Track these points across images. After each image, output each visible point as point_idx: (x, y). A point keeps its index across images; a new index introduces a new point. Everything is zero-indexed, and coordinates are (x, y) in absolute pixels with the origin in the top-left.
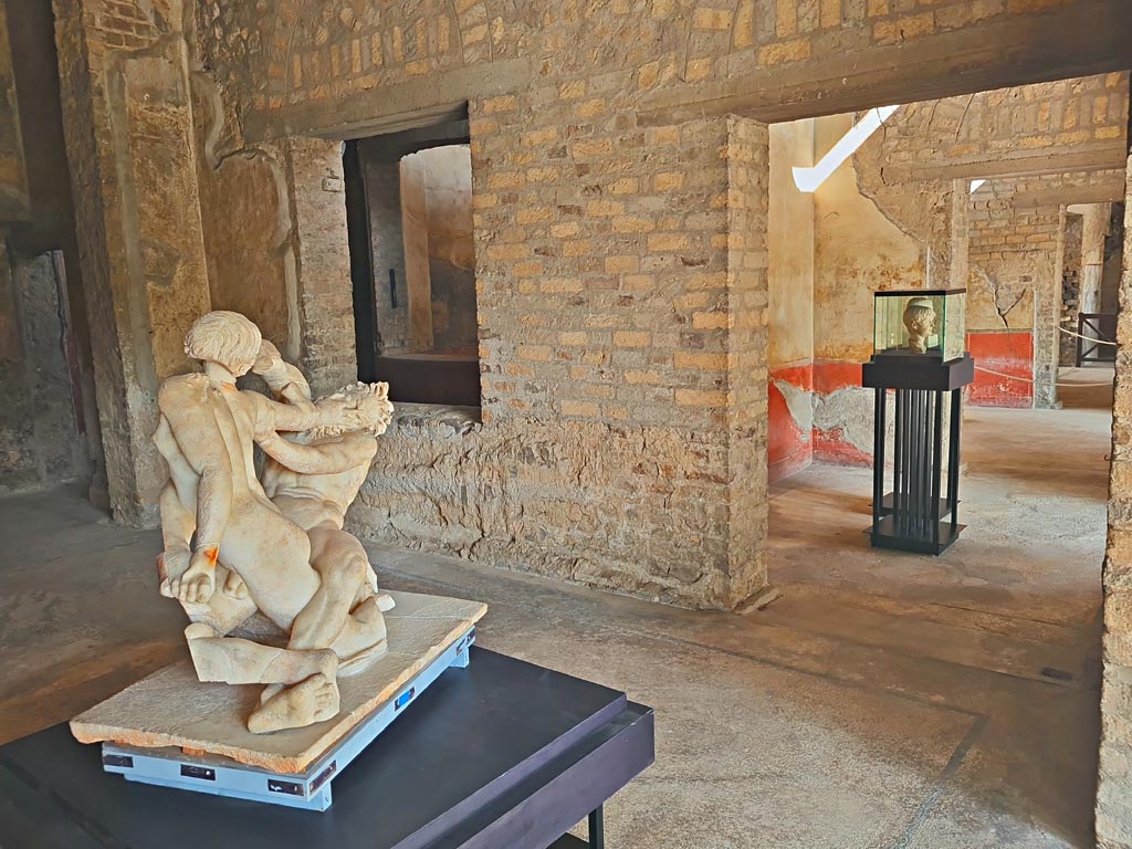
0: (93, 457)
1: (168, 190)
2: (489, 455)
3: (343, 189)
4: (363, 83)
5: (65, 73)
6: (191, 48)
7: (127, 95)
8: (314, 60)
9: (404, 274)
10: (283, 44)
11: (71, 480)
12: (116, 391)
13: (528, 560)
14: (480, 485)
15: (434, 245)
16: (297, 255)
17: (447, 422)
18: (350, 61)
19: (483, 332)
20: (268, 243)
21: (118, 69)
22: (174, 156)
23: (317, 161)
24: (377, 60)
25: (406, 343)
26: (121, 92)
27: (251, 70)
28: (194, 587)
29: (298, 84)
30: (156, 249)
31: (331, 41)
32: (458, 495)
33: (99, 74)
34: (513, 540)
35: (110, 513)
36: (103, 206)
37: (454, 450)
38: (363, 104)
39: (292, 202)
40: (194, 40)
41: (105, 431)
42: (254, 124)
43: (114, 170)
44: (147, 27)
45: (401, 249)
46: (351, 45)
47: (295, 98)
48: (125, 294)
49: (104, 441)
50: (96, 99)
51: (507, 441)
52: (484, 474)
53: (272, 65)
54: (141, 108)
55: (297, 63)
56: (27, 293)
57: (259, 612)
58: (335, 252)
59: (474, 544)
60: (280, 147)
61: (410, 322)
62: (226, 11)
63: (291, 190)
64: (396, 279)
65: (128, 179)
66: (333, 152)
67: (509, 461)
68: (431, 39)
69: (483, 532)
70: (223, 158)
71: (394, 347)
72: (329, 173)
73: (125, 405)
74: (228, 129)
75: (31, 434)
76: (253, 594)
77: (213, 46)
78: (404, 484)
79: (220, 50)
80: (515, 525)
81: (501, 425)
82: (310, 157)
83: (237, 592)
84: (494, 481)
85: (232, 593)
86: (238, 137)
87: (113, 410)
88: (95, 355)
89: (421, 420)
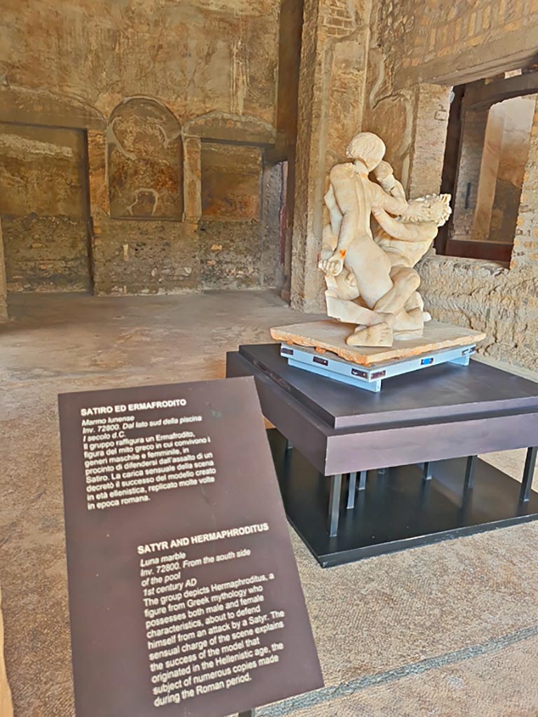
0: (286, 274)
1: (345, 122)
2: (510, 289)
3: (448, 118)
4: (473, 42)
5: (304, 54)
6: (372, 33)
7: (333, 65)
8: (445, 31)
9: (477, 187)
10: (427, 23)
11: (274, 288)
12: (302, 236)
13: (523, 360)
14: (500, 309)
15: (502, 169)
16: (411, 160)
17: (486, 268)
18: (468, 28)
19: (523, 207)
20: (395, 153)
21: (331, 49)
22: (352, 101)
23: (434, 100)
24: (486, 26)
25: (470, 232)
26: (331, 63)
27: (404, 43)
28: (333, 264)
29: (431, 48)
30: (334, 157)
31: (458, 17)
32: (485, 314)
33: (321, 53)
34: (516, 346)
35: (289, 302)
36: (311, 130)
37: (487, 285)
38: (471, 57)
39: (414, 126)
40: (375, 28)
41: (294, 258)
42: (401, 78)
43: (320, 109)
44: (350, 22)
45: (478, 170)
46: (470, 17)
47: (428, 58)
48: (315, 182)
49: (292, 263)
50: (317, 67)
51: (524, 282)
52: (504, 302)
53: (418, 38)
54: (339, 72)
55: (433, 35)
56: (268, 185)
57: (360, 296)
58: (435, 159)
59: (489, 346)
60: (413, 91)
61: (475, 220)
62: (396, 7)
63: (415, 119)
64: (471, 190)
65: (327, 115)
66: (446, 94)
67: (523, 294)
68: (526, 6)
69: (496, 339)
70: (379, 101)
71: (461, 234)
72: (440, 108)
73: (305, 244)
74: (385, 82)
75: (260, 260)
76: (359, 286)
77: (385, 31)
78: (451, 305)
79: (389, 33)
80: (519, 337)
81: (522, 271)
82: (430, 97)
83: (351, 282)
84: (510, 307)
85: (349, 282)
86: (390, 87)
87: (299, 246)
88: (295, 216)
89: (469, 266)
